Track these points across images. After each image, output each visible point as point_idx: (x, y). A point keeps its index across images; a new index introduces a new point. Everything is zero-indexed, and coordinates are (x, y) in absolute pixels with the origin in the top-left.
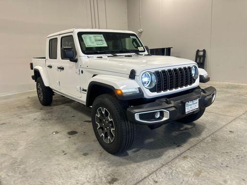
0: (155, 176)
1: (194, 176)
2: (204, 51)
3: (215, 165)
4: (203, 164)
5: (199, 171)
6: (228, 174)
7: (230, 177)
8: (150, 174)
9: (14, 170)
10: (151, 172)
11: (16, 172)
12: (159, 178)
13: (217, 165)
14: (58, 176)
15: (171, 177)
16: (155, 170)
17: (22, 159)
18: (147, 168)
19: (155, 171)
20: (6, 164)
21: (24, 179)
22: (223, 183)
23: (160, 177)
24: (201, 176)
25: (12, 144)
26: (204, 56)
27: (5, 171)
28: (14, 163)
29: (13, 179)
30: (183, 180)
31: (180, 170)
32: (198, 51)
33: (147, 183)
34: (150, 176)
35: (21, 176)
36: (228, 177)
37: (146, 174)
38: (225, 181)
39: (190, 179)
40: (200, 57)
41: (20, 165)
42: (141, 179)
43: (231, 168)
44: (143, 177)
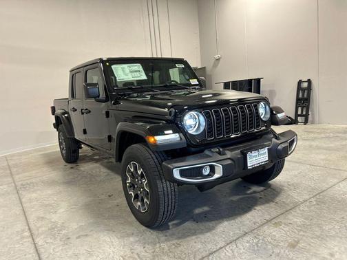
0: (235, 246)
1: (289, 248)
2: (309, 82)
3: (318, 234)
4: (302, 233)
5: (295, 241)
6: (336, 246)
7: (339, 249)
8: (228, 244)
9: (54, 235)
10: (228, 242)
11: (55, 238)
12: (240, 249)
13: (321, 235)
14: (108, 244)
15: (256, 248)
16: (235, 238)
17: (63, 223)
18: (224, 236)
19: (236, 240)
20: (43, 229)
21: (67, 246)
22: (329, 257)
23: (241, 247)
24: (297, 247)
25: (51, 206)
26: (309, 88)
27: (42, 237)
28: (54, 229)
29: (53, 247)
30: (273, 252)
31: (270, 239)
32: (300, 82)
33: (224, 254)
34: (228, 246)
35: (62, 243)
36: (336, 249)
37: (221, 244)
38: (332, 255)
39: (282, 251)
40: (304, 90)
41: (61, 230)
42: (215, 250)
43: (341, 238)
44: (219, 246)
